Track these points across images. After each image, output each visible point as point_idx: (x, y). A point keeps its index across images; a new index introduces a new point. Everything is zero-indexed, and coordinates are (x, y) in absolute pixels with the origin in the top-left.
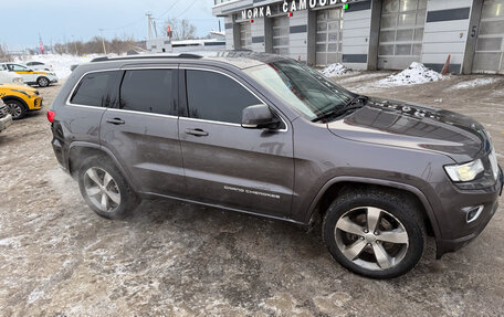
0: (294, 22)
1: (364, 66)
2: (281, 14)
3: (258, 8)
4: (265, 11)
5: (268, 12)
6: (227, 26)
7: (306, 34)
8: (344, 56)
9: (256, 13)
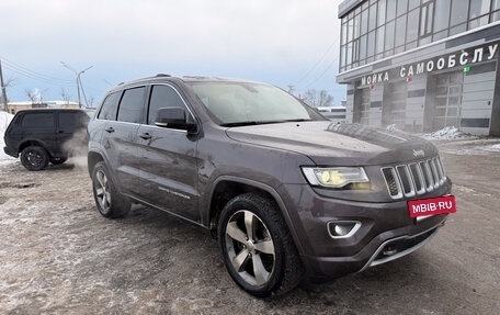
0: (412, 87)
1: (486, 131)
2: (399, 80)
3: (377, 74)
4: (383, 77)
5: (386, 78)
6: (349, 93)
7: (424, 98)
8: (463, 120)
9: (375, 79)
